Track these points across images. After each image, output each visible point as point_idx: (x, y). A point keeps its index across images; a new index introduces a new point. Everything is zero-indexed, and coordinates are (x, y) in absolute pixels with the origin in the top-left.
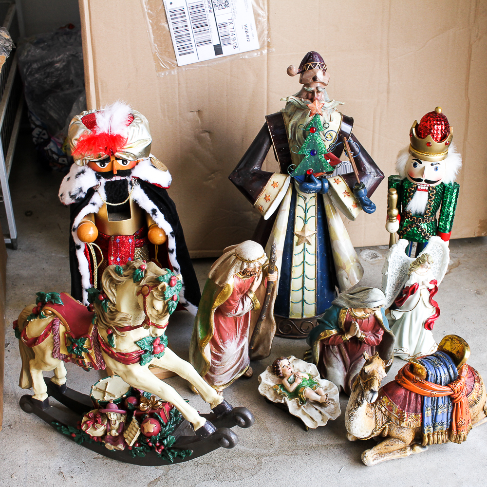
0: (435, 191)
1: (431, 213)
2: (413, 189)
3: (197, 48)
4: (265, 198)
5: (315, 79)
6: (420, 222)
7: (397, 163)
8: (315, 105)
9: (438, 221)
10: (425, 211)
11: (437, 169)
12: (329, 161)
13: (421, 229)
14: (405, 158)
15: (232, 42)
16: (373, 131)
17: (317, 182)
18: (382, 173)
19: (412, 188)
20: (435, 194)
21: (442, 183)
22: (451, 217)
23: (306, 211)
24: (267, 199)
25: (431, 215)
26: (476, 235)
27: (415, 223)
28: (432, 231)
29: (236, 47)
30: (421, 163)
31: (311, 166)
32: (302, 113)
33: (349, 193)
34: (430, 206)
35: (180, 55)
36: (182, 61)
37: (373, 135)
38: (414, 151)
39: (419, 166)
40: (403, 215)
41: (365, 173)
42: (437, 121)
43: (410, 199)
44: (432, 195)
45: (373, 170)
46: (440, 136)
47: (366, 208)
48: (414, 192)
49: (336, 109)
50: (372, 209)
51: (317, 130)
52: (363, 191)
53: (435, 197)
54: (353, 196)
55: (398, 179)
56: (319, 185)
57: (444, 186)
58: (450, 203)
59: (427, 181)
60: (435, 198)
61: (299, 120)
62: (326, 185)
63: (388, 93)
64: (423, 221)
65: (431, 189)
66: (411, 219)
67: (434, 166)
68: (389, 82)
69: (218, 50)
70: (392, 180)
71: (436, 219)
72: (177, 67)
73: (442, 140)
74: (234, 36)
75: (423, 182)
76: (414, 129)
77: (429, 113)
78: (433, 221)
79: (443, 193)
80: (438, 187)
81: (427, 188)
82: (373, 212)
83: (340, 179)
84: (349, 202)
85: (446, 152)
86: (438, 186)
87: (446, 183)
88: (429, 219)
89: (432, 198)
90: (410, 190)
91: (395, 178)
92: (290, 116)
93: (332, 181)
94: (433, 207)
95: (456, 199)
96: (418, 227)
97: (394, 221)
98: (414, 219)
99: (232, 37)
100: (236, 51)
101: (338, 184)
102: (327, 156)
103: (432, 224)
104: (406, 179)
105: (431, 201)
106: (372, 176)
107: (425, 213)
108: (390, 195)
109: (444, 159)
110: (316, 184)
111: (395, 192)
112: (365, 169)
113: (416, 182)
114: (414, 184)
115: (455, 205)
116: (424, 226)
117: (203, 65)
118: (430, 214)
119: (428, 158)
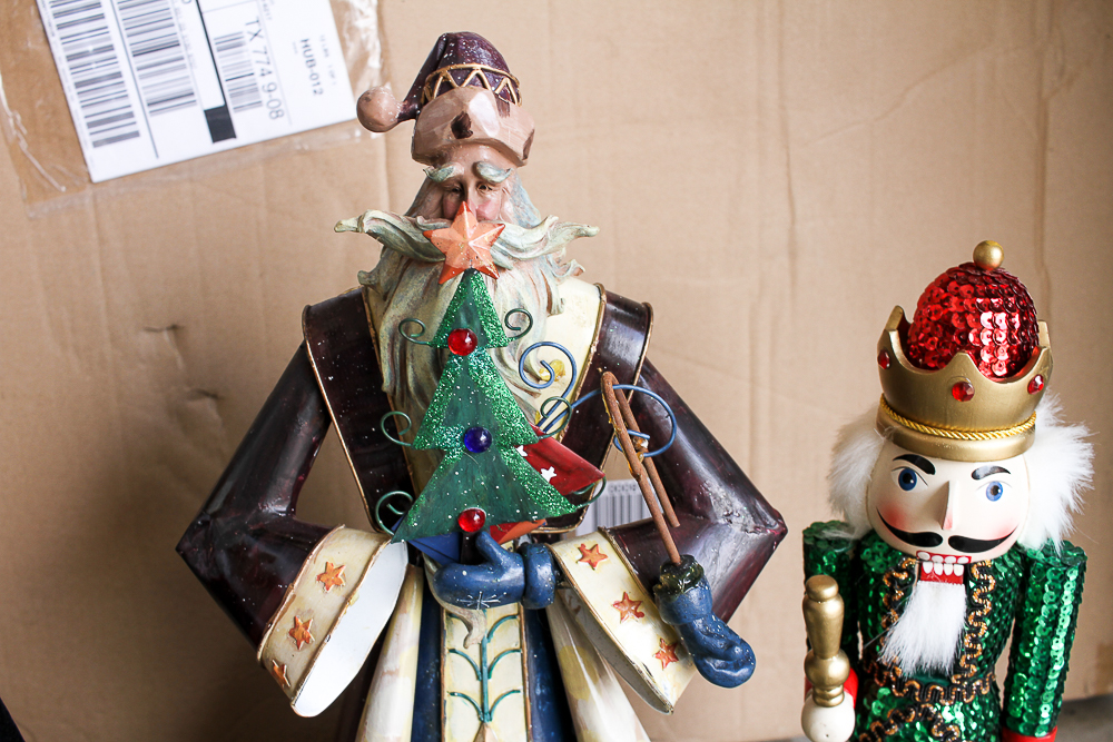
0: (992, 581)
1: (980, 664)
2: (903, 576)
3: (153, 120)
4: (292, 633)
5: (461, 127)
6: (935, 699)
7: (835, 475)
8: (462, 231)
9: (1001, 687)
10: (957, 661)
11: (996, 491)
12: (548, 474)
13: (944, 727)
14: (866, 457)
15: (264, 97)
16: (753, 380)
17: (504, 559)
18: (777, 516)
19: (901, 571)
20: (992, 593)
21: (1016, 545)
22: (1057, 675)
23: (483, 673)
24: (297, 635)
25: (977, 674)
26: (1092, 692)
27: (917, 706)
28: (983, 732)
29: (277, 113)
30: (930, 470)
31: (476, 497)
32: (424, 277)
33: (638, 603)
34: (975, 641)
35: (96, 144)
36: (105, 163)
37: (753, 392)
38: (898, 424)
39: (925, 484)
40: (868, 674)
41: (706, 517)
42: (989, 295)
43: (892, 613)
44: (983, 596)
45: (738, 504)
46: (1003, 357)
47: (715, 664)
48: (907, 588)
49: (574, 264)
50: (737, 667)
51: (480, 341)
52: (694, 594)
53: (993, 603)
54: (655, 615)
55: (842, 534)
56: (514, 574)
57: (1024, 555)
58: (1053, 622)
59: (957, 542)
60: (994, 607)
61: (415, 307)
62: (544, 572)
63: (793, 254)
64: (947, 698)
65: (975, 571)
66: (900, 689)
67: (986, 483)
68: (793, 221)
69: (220, 124)
70: (817, 540)
71: (994, 686)
72: (89, 186)
73: (1013, 373)
74: (268, 79)
75: (945, 547)
76: (894, 337)
77: (951, 271)
78: (984, 692)
79: (1024, 584)
80: (1005, 564)
81: (959, 571)
82: (745, 679)
83: (605, 546)
84: (639, 639)
85: (1027, 426)
86: (1001, 560)
87: (1033, 542)
88: (970, 685)
89: (981, 607)
90: (893, 580)
91: (828, 534)
92: (386, 297)
93: (568, 554)
94: (986, 641)
95: (1075, 605)
96: (930, 721)
97: (833, 701)
98: (912, 688)
99: (261, 82)
100: (280, 128)
101: (593, 565)
102: (540, 454)
103: (982, 703)
104: (871, 535)
105: (977, 619)
106: (736, 529)
107: (956, 668)
108: (814, 605)
109: (1021, 449)
110: (501, 570)
111: (830, 591)
112: (705, 501)
113: (913, 549)
114: (906, 555)
115: (1070, 630)
116: (951, 714)
117: (174, 178)
118: (974, 669)
119: (961, 451)
